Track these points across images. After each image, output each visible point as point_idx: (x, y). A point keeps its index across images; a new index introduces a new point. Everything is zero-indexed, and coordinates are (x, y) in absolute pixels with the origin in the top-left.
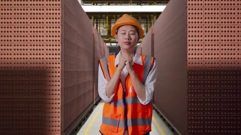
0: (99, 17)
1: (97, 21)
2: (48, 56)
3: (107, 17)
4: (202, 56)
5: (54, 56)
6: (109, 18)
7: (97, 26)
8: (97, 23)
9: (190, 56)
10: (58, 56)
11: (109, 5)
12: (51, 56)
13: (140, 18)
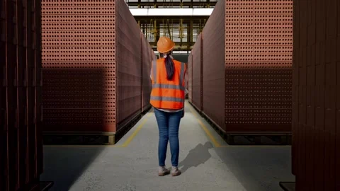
0: (146, 21)
1: (144, 25)
2: (105, 58)
3: (155, 22)
4: (238, 58)
5: (110, 58)
6: (157, 23)
7: (144, 31)
8: (144, 28)
9: (228, 58)
10: (113, 58)
11: (157, 7)
12: (107, 58)
13: (192, 22)
